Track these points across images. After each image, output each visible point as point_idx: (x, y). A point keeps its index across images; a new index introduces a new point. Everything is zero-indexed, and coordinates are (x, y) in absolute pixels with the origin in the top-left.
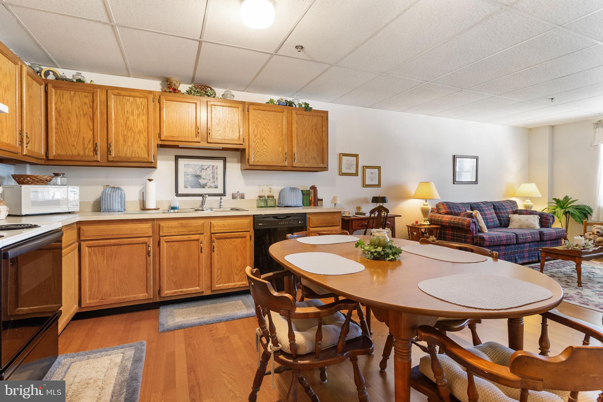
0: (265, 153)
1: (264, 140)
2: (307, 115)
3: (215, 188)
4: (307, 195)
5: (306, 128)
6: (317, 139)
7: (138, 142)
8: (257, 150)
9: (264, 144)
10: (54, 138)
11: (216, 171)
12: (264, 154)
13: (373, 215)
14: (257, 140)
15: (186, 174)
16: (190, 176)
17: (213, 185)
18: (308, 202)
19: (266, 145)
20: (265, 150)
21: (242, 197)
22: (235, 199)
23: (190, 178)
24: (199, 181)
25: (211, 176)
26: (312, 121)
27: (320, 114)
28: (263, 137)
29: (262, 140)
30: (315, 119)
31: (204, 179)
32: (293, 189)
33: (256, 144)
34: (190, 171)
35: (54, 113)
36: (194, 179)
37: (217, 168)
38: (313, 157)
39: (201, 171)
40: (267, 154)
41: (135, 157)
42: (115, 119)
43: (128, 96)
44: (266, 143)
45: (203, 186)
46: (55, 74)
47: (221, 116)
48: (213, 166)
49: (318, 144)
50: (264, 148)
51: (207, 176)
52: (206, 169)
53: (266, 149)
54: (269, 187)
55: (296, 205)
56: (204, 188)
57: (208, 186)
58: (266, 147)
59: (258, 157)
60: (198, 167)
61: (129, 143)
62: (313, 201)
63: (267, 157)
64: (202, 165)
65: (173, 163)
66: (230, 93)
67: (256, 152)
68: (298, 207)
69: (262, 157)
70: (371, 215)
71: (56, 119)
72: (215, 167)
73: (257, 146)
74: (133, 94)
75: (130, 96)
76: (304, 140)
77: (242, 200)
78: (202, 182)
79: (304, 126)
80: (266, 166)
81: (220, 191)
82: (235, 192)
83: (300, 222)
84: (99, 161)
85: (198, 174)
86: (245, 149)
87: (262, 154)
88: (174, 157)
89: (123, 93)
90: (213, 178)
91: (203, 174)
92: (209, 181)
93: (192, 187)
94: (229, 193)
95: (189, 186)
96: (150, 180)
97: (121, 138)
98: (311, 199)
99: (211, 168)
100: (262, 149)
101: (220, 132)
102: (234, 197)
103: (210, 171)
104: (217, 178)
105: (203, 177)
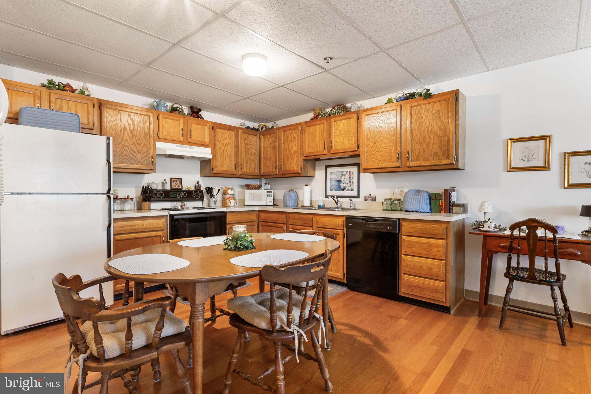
0: (377, 155)
1: (377, 143)
2: (426, 104)
3: (351, 191)
4: (436, 198)
5: (424, 120)
6: (440, 129)
7: (293, 159)
8: (369, 155)
9: (376, 146)
10: (262, 164)
11: (352, 176)
12: (376, 157)
13: (516, 233)
14: (369, 144)
15: (331, 180)
16: (334, 181)
17: (350, 188)
18: (438, 207)
19: (378, 148)
20: (377, 153)
21: (374, 199)
22: (367, 201)
23: (334, 183)
24: (340, 185)
25: (349, 180)
26: (433, 109)
27: (444, 97)
28: (376, 140)
29: (375, 143)
30: (437, 106)
31: (343, 183)
32: (419, 192)
33: (369, 148)
34: (334, 177)
35: (262, 149)
36: (337, 183)
37: (353, 173)
38: (434, 153)
39: (341, 177)
40: (379, 157)
41: (292, 170)
42: (284, 147)
43: (289, 130)
44: (378, 146)
45: (343, 189)
46: (265, 126)
47: (341, 129)
48: (350, 172)
49: (441, 135)
50: (377, 151)
51: (346, 181)
52: (345, 175)
53: (379, 151)
54: (400, 189)
55: (418, 211)
56: (343, 191)
57: (346, 189)
58: (377, 150)
59: (371, 160)
60: (339, 174)
61: (290, 162)
62: (443, 207)
63: (379, 160)
64: (342, 172)
65: (324, 171)
66: (356, 105)
67: (369, 156)
68: (421, 212)
69: (374, 160)
70: (512, 233)
71: (263, 153)
72: (352, 173)
73: (370, 150)
74: (291, 128)
75: (290, 130)
76: (421, 135)
77: (373, 202)
78: (342, 185)
79: (422, 118)
80: (378, 168)
81: (355, 193)
82: (367, 194)
83: (389, 228)
84: (277, 175)
85: (339, 179)
86: (360, 154)
87: (374, 157)
88: (324, 167)
89: (287, 129)
90: (350, 182)
91: (343, 179)
92: (347, 185)
93: (335, 190)
94: (362, 195)
95: (333, 190)
96: (306, 185)
97: (286, 159)
98: (441, 204)
99: (348, 174)
100: (375, 152)
101: (340, 143)
102: (366, 200)
103: (347, 176)
104: (353, 182)
105: (343, 181)
